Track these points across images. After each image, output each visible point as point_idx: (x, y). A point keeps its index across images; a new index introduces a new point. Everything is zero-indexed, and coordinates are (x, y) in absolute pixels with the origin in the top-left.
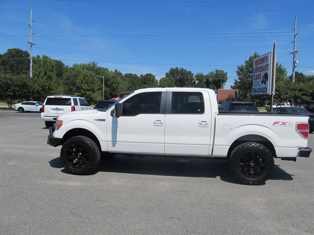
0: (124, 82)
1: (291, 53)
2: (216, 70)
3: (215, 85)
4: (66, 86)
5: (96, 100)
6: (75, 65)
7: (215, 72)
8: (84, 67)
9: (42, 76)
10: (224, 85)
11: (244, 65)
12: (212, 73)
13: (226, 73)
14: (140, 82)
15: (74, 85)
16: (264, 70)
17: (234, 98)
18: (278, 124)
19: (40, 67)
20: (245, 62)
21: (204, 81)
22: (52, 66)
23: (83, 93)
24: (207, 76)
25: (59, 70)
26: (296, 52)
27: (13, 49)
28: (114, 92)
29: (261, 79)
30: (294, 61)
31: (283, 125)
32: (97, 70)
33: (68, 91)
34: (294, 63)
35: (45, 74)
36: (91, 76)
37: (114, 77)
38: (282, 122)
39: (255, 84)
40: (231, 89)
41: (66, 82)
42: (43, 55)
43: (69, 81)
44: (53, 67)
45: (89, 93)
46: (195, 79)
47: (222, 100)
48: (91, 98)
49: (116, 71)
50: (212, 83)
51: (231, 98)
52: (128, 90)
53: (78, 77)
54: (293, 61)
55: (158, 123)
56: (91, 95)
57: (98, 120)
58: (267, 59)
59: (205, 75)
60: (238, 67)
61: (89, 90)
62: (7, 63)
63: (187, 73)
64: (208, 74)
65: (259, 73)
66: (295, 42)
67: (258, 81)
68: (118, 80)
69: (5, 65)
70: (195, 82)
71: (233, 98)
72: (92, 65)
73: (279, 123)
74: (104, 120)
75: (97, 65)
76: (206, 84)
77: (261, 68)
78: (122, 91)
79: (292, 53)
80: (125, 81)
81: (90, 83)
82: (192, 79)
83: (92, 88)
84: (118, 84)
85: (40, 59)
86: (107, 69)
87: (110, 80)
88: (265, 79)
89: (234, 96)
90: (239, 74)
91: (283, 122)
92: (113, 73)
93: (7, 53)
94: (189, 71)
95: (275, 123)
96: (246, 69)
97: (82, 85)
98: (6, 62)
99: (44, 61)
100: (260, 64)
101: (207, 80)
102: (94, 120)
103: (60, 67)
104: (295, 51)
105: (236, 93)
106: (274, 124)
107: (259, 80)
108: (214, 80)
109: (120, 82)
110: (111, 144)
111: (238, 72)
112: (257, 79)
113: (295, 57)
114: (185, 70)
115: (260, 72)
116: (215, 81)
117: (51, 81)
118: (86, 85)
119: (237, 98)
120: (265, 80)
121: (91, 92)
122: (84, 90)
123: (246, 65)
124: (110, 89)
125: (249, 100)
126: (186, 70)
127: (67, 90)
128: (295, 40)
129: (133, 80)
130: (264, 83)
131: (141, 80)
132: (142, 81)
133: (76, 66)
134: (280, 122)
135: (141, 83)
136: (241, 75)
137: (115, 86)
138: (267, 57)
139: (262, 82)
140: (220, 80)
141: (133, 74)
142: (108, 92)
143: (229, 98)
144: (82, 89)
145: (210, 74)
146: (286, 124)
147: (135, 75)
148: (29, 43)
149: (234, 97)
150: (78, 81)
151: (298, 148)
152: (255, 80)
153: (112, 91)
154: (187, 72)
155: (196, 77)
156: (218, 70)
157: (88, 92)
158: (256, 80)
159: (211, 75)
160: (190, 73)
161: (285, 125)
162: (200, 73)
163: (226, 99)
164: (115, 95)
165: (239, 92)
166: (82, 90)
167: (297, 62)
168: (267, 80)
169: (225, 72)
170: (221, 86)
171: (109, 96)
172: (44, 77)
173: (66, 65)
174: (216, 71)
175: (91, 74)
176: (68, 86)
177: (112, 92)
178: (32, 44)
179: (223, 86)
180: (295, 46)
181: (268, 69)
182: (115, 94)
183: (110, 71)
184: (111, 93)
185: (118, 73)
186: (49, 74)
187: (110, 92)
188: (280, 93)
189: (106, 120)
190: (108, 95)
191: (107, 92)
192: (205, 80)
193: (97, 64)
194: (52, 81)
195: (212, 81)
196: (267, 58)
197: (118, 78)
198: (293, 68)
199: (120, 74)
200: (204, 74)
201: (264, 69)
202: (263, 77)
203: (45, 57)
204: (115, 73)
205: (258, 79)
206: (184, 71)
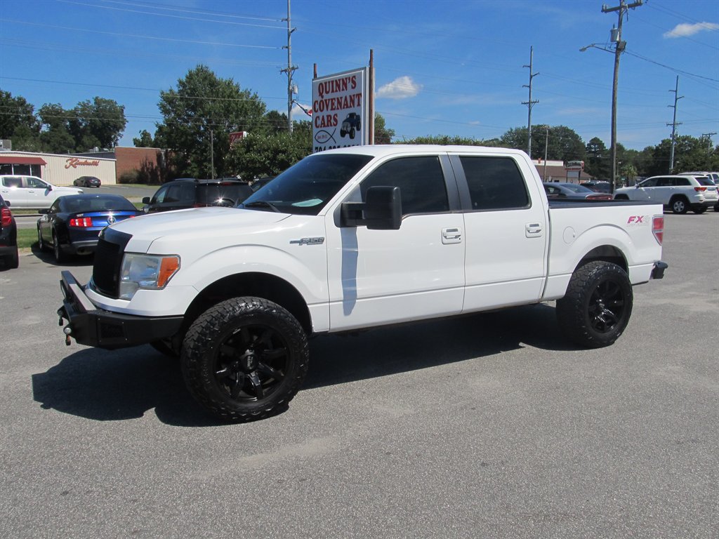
1: (282, 71)
2: (97, 98)
3: (96, 137)
7: (92, 103)
10: (119, 138)
11: (176, 90)
12: (85, 106)
13: (122, 109)
16: (347, 107)
17: (156, 169)
20: (178, 83)
21: (67, 126)
24: (74, 113)
26: (293, 68)
29: (339, 127)
30: (291, 88)
31: (639, 222)
34: (290, 92)
39: (319, 137)
40: (134, 147)
46: (39, 118)
47: (127, 174)
50: (89, 132)
51: (148, 169)
54: (289, 89)
55: (452, 236)
57: (301, 242)
58: (354, 83)
59: (67, 110)
60: (162, 93)
63: (13, 104)
64: (75, 108)
65: (332, 113)
66: (290, 47)
67: (330, 130)
70: (39, 127)
71: (152, 169)
74: (320, 241)
76: (73, 134)
77: (336, 103)
79: (285, 71)
82: (30, 119)
88: (352, 125)
89: (155, 164)
90: (165, 111)
94: (19, 99)
96: (181, 99)
100: (333, 91)
101: (74, 124)
102: (292, 242)
104: (291, 67)
105: (159, 156)
106: (629, 222)
107: (333, 128)
108: (92, 123)
110: (342, 307)
111: (162, 106)
112: (324, 126)
113: (291, 79)
114: (6, 93)
115: (332, 109)
116: (96, 125)
119: (162, 169)
120: (352, 130)
123: (180, 91)
125: (194, 172)
126: (8, 96)
128: (290, 44)
130: (347, 135)
136: (169, 113)
138: (354, 77)
139: (343, 134)
140: (108, 124)
143: (143, 169)
145: (80, 107)
146: (642, 219)
149: (156, 167)
151: (654, 263)
152: (320, 129)
154: (14, 100)
155: (41, 112)
156: (100, 97)
158: (323, 129)
159: (82, 110)
160: (22, 102)
162: (53, 103)
163: (137, 171)
165: (166, 153)
167: (296, 91)
168: (359, 129)
169: (119, 104)
170: (112, 140)
174: (97, 101)
179: (117, 140)
180: (290, 56)
181: (359, 105)
188: (288, 156)
189: (325, 241)
192: (68, 123)
195: (86, 125)
196: (356, 81)
198: (289, 103)
200: (63, 108)
201: (347, 105)
202: (346, 121)
205: (328, 126)
206: (4, 96)
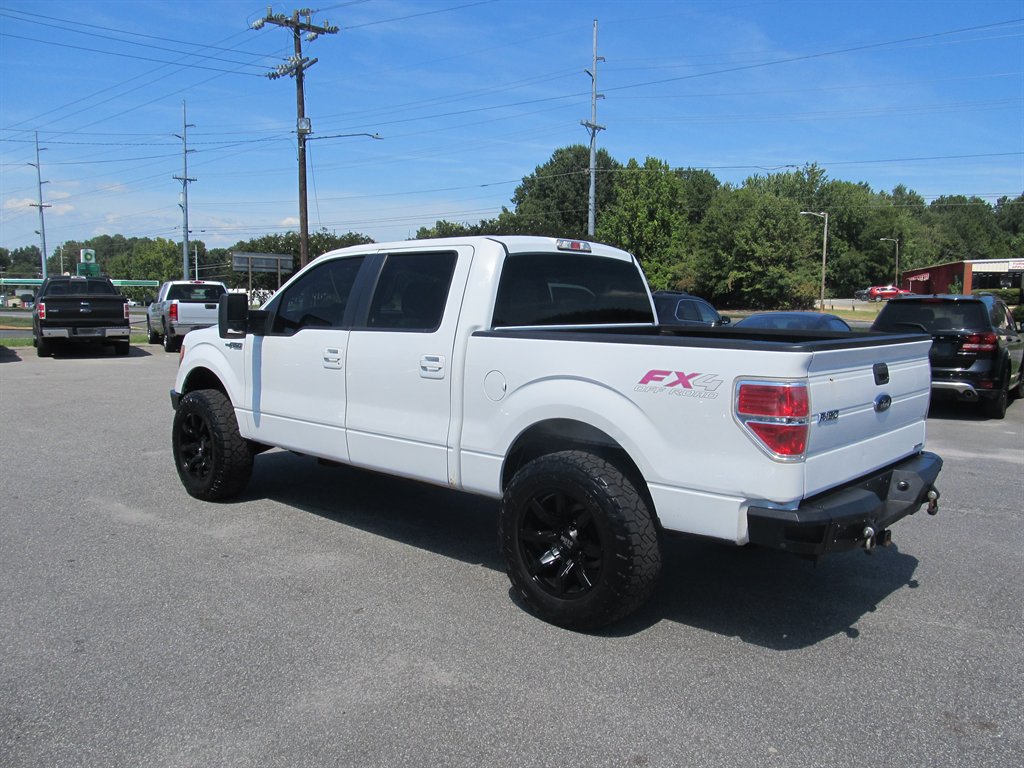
0: (925, 228)
4: (703, 251)
5: (799, 294)
6: (749, 182)
8: (779, 185)
9: (640, 224)
14: (995, 225)
15: (729, 246)
18: (661, 379)
19: (636, 194)
22: (672, 188)
23: (758, 273)
25: (698, 199)
27: (569, 150)
28: (883, 267)
31: (680, 386)
32: (823, 194)
33: (710, 265)
35: (651, 216)
36: (786, 215)
37: (884, 213)
38: (677, 373)
41: (705, 239)
42: (647, 158)
43: (713, 233)
44: (674, 192)
45: (776, 270)
48: (781, 288)
49: (899, 191)
52: (940, 257)
53: (742, 219)
55: (333, 360)
56: (781, 277)
57: (231, 346)
61: (776, 262)
62: (552, 191)
68: (900, 222)
69: (546, 196)
72: (806, 176)
73: (667, 377)
74: (240, 346)
75: (824, 175)
78: (916, 262)
80: (932, 225)
81: (781, 236)
83: (788, 253)
84: (900, 236)
85: (636, 170)
86: (866, 185)
87: (868, 223)
91: (680, 375)
92: (889, 198)
93: (552, 162)
95: (651, 376)
97: (754, 246)
98: (550, 188)
99: (649, 175)
102: (226, 345)
103: (700, 192)
106: (644, 381)
109: (909, 231)
117: (666, 237)
118: (768, 244)
121: (782, 268)
122: (759, 261)
124: (867, 258)
127: (706, 263)
129: (964, 220)
131: (1000, 217)
132: (1005, 221)
133: (753, 183)
134: (667, 373)
135: (999, 230)
137: (885, 245)
141: (968, 197)
142: (861, 266)
144: (753, 258)
146: (690, 381)
147: (977, 200)
148: (588, 125)
150: (743, 232)
151: (743, 500)
153: (876, 262)
157: (771, 268)
161: (687, 385)
164: (884, 274)
166: (751, 263)
171: (863, 280)
172: (646, 227)
173: (722, 184)
175: (787, 209)
176: (710, 251)
177: (876, 265)
178: (595, 128)
182: (886, 271)
183: (877, 192)
184: (873, 269)
185: (908, 198)
186: (663, 214)
187: (867, 267)
189: (243, 348)
190: (861, 277)
191: (856, 266)
193: (823, 171)
194: (670, 236)
197: (901, 217)
199: (914, 201)
203: (652, 164)
204: (895, 198)
